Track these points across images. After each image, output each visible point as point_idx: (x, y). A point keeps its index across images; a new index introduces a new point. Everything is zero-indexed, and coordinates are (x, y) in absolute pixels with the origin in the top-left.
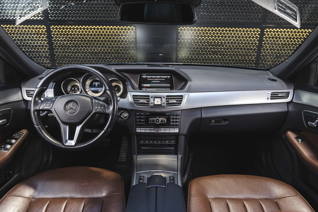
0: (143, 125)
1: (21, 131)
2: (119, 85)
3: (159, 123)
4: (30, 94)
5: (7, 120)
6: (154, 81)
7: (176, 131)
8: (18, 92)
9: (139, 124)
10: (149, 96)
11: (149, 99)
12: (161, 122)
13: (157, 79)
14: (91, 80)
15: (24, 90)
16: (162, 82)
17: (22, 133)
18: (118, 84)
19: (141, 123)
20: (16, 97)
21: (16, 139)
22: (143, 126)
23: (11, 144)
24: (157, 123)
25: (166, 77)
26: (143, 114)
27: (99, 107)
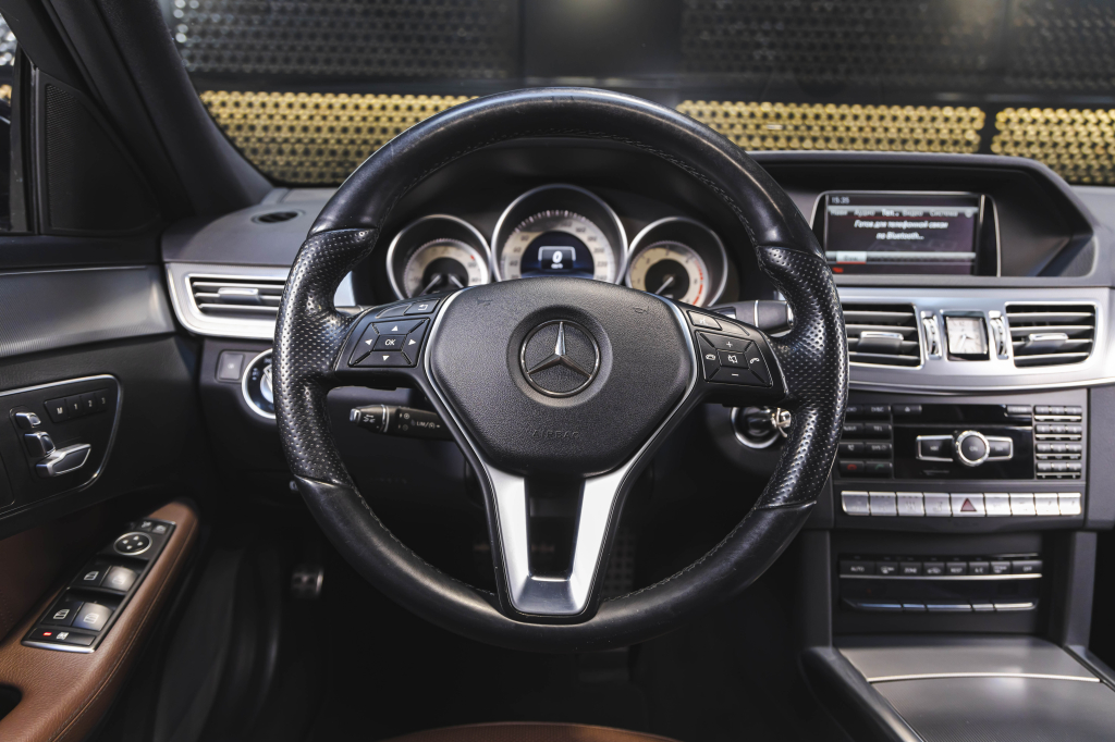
0: (884, 474)
1: (155, 515)
2: (681, 259)
3: (979, 461)
4: (213, 301)
5: (92, 447)
6: (891, 235)
7: (1067, 505)
8: (141, 289)
9: (858, 467)
10: (908, 307)
11: (912, 322)
12: (991, 454)
13: (905, 225)
14: (532, 236)
15: (180, 276)
16: (931, 239)
17: (167, 525)
18: (673, 256)
19: (870, 462)
20: (137, 313)
21: (137, 565)
22: (884, 482)
23: (112, 599)
24: (973, 463)
25: (952, 211)
26: (879, 409)
27: (730, 357)
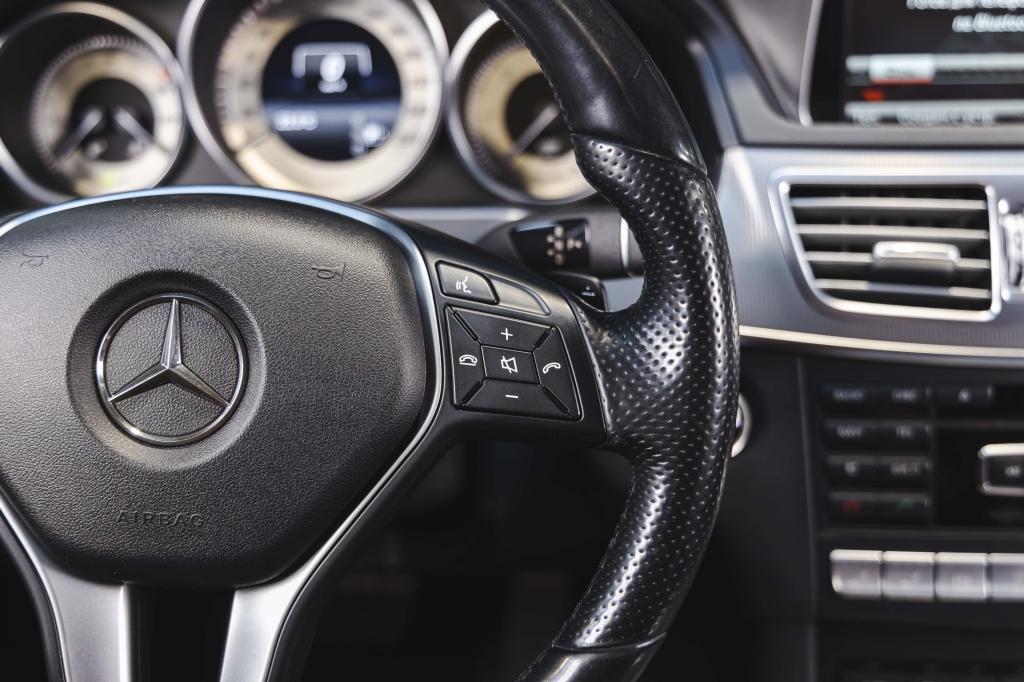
0: (912, 518)
9: (865, 505)
10: (975, 191)
11: (980, 220)
19: (889, 496)
22: (914, 534)
26: (908, 395)
27: (504, 360)
